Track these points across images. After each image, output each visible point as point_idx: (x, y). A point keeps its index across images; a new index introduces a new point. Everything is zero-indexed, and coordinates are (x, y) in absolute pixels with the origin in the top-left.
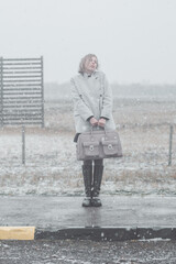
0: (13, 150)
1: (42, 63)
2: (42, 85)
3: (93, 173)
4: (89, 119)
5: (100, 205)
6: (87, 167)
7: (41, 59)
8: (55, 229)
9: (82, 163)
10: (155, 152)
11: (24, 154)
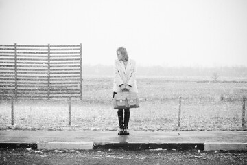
0: (60, 116)
1: (81, 49)
2: (81, 66)
3: (124, 115)
4: (120, 86)
5: (128, 134)
6: (120, 114)
7: (80, 46)
8: (104, 144)
9: (117, 110)
10: (169, 118)
11: (70, 118)
